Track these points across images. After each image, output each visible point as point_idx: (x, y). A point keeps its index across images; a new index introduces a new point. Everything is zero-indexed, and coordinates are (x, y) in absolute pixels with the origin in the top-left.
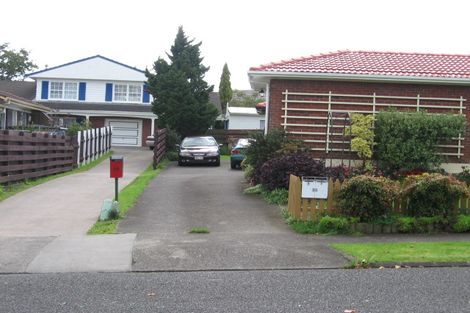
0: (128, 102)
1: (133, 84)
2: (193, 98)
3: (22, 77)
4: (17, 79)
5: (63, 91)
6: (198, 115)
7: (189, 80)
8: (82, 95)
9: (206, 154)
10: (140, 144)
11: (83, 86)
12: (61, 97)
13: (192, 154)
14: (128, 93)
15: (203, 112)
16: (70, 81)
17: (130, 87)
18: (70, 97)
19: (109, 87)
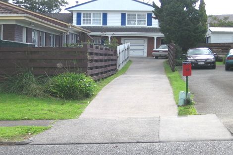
0: (137, 25)
1: (140, 13)
2: (189, 22)
3: (58, 11)
4: (54, 12)
5: (92, 19)
6: (194, 34)
7: (185, 9)
8: (105, 22)
9: (206, 60)
10: (146, 55)
11: (105, 16)
12: (90, 23)
13: (196, 60)
14: (137, 19)
15: (197, 31)
16: (96, 12)
17: (138, 15)
18: (96, 23)
19: (123, 15)
